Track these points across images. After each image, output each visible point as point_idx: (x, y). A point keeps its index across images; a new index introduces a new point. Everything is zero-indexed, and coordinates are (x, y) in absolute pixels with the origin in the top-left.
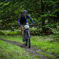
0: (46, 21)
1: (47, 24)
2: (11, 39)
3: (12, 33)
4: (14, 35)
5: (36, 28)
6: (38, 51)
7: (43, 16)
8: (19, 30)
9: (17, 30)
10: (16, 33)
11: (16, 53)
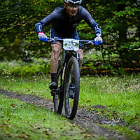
0: (129, 30)
1: (133, 40)
2: (24, 88)
3: (26, 68)
4: (33, 74)
5: (100, 53)
6: (107, 125)
7: (120, 14)
8: (46, 60)
9: (40, 60)
10: (37, 70)
11: (41, 131)
